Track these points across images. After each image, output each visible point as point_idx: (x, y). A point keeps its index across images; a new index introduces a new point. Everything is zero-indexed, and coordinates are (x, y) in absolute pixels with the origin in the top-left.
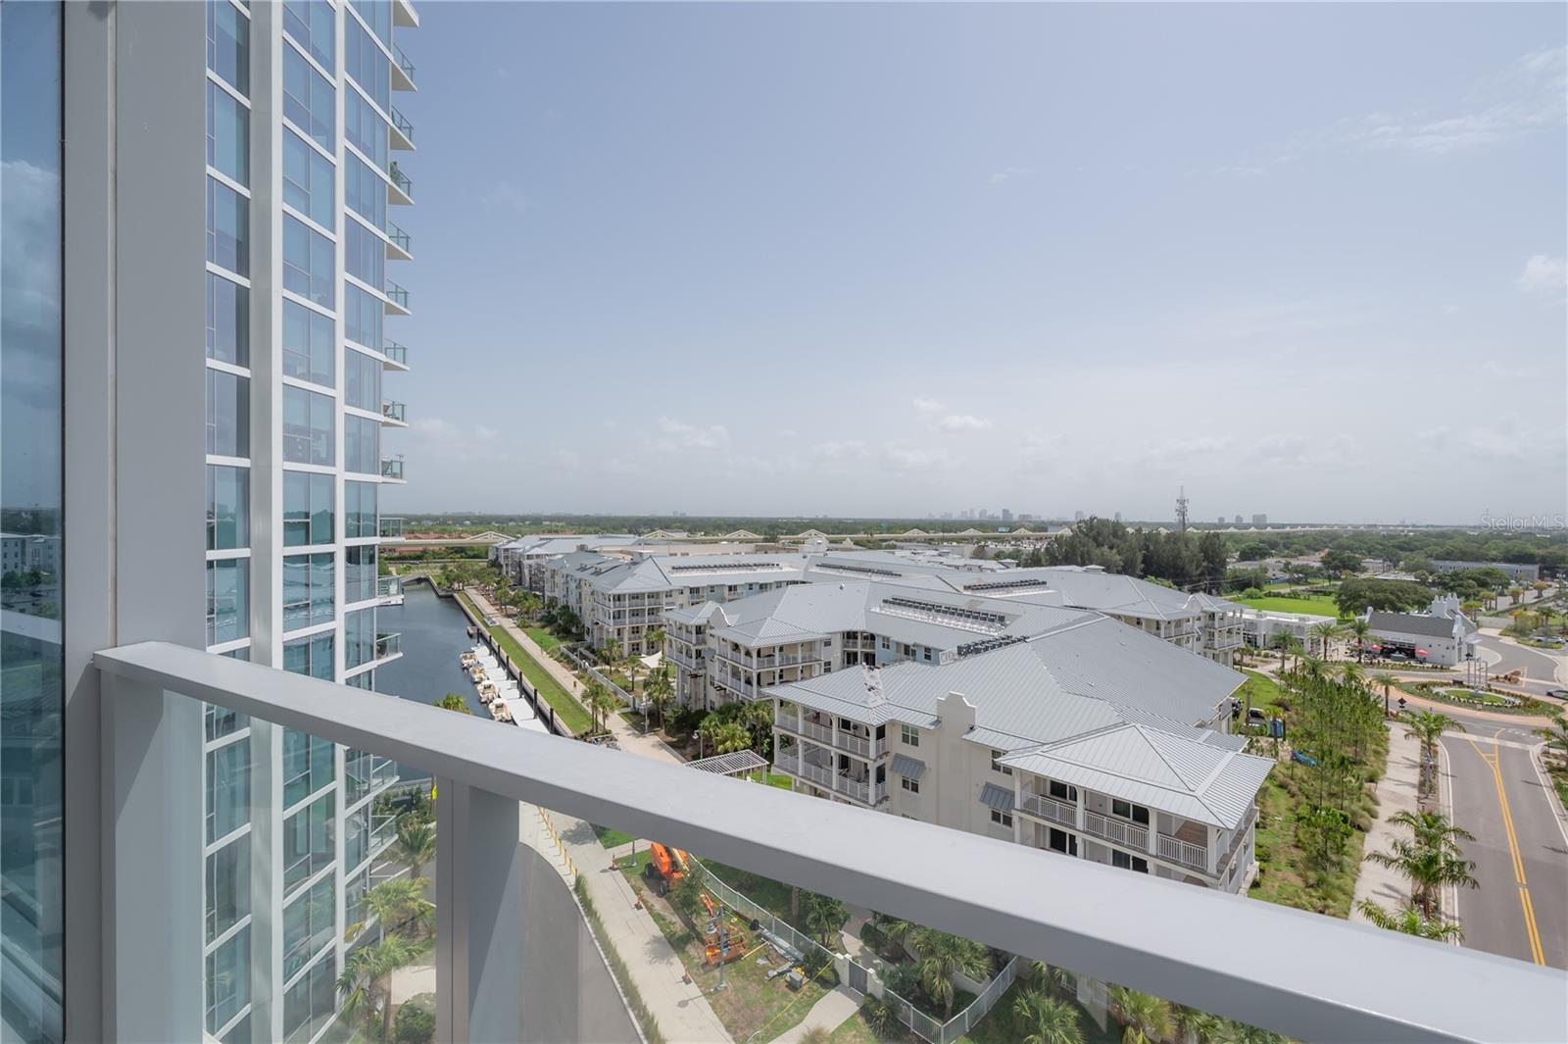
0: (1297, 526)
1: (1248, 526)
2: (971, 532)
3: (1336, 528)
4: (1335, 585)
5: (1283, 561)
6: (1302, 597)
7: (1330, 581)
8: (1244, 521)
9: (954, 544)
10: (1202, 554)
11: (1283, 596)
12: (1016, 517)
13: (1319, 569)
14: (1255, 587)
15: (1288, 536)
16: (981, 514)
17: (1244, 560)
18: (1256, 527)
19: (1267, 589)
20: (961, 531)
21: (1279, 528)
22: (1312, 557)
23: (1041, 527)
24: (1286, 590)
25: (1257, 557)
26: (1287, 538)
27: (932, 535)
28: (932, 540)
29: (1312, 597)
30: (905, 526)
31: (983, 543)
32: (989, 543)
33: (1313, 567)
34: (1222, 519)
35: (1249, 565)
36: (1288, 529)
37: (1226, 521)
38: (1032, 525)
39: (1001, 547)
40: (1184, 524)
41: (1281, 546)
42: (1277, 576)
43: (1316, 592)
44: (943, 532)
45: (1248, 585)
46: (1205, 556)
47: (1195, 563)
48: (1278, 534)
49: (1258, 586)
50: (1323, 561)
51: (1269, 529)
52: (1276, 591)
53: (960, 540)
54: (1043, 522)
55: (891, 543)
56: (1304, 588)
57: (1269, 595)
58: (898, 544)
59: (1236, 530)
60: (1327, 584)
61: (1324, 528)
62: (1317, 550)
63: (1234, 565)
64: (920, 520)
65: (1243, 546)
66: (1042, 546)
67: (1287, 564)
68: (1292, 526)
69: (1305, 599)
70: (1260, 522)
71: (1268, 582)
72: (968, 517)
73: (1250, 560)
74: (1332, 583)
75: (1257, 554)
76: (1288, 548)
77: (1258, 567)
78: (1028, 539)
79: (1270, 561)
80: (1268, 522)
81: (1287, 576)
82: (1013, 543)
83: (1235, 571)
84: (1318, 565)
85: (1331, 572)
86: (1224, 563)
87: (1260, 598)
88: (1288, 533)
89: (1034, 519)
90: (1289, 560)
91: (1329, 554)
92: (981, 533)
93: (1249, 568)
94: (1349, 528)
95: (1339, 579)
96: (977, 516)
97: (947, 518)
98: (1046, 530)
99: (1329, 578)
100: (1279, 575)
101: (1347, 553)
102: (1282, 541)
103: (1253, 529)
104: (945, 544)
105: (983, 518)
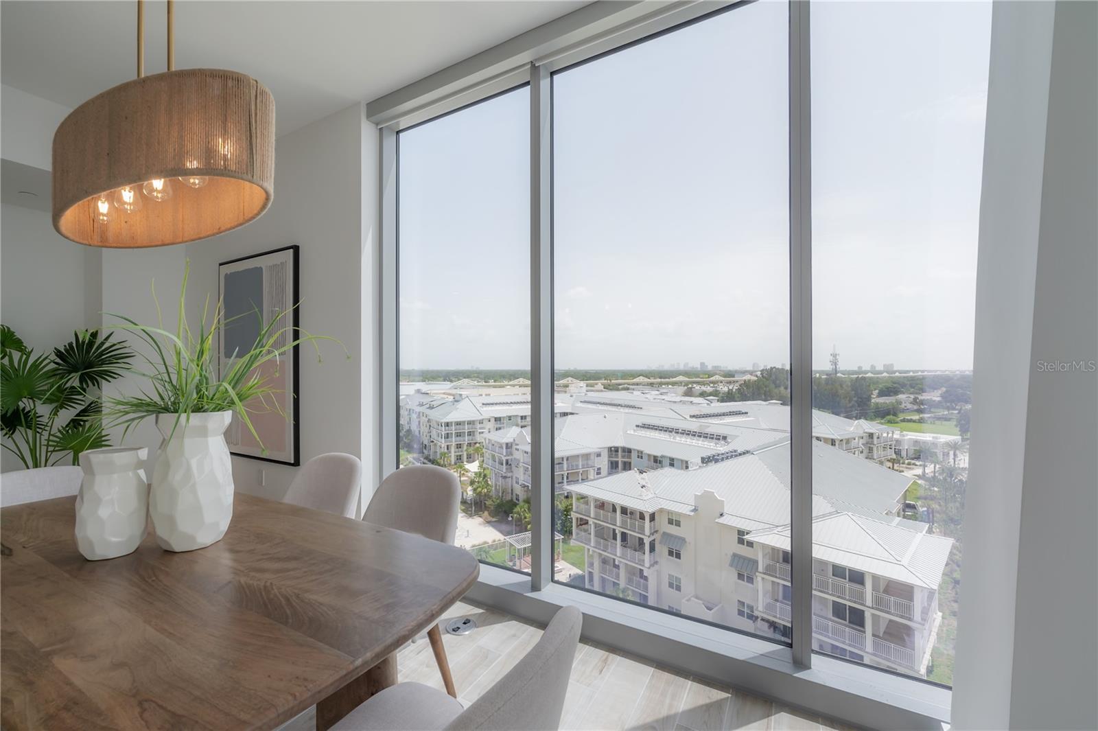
0: (917, 371)
1: (881, 372)
2: (681, 378)
3: (947, 373)
4: (952, 413)
5: (912, 396)
6: (929, 422)
7: (948, 410)
8: (877, 369)
9: (670, 386)
10: (853, 392)
11: (914, 421)
12: (710, 368)
13: (940, 402)
14: (893, 415)
15: (913, 379)
16: (684, 366)
17: (882, 396)
18: (887, 372)
19: (901, 416)
20: (673, 378)
21: (905, 373)
22: (933, 394)
23: (730, 374)
24: (916, 417)
25: (891, 394)
26: (912, 380)
27: (652, 380)
28: (653, 384)
29: (936, 422)
30: (633, 374)
31: (690, 386)
32: (695, 385)
33: (934, 401)
34: (860, 368)
35: (888, 400)
36: (911, 374)
37: (864, 369)
38: (722, 373)
39: (704, 388)
40: (836, 371)
41: (908, 386)
42: (908, 407)
43: (939, 419)
44: (661, 378)
45: (888, 413)
46: (855, 394)
47: (848, 398)
48: (904, 377)
49: (895, 415)
50: (941, 396)
51: (897, 374)
52: (909, 418)
53: (674, 384)
54: (730, 371)
55: (626, 386)
56: (929, 415)
57: (904, 421)
58: (631, 387)
59: (873, 375)
60: (946, 413)
61: (938, 373)
62: (936, 389)
63: (876, 400)
64: (642, 370)
65: (880, 386)
66: (735, 387)
67: (915, 399)
68: (914, 372)
69: (931, 423)
70: (889, 369)
71: (903, 411)
72: (675, 368)
73: (887, 396)
74: (951, 412)
75: (891, 392)
76: (914, 388)
77: (894, 401)
78: (721, 382)
79: (901, 397)
80: (895, 369)
81: (915, 407)
82: (712, 385)
83: (877, 403)
84: (938, 399)
85: (948, 404)
86: (869, 399)
87: (897, 423)
88: (912, 377)
89: (722, 369)
90: (917, 396)
91: (947, 391)
92: (687, 379)
93: (887, 402)
94: (957, 373)
95: (954, 409)
96: (682, 367)
97: (661, 369)
98: (734, 377)
99: (948, 408)
100: (909, 406)
101: (960, 391)
102: (908, 383)
103: (885, 374)
104: (663, 386)
105: (686, 369)
